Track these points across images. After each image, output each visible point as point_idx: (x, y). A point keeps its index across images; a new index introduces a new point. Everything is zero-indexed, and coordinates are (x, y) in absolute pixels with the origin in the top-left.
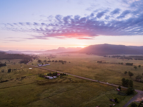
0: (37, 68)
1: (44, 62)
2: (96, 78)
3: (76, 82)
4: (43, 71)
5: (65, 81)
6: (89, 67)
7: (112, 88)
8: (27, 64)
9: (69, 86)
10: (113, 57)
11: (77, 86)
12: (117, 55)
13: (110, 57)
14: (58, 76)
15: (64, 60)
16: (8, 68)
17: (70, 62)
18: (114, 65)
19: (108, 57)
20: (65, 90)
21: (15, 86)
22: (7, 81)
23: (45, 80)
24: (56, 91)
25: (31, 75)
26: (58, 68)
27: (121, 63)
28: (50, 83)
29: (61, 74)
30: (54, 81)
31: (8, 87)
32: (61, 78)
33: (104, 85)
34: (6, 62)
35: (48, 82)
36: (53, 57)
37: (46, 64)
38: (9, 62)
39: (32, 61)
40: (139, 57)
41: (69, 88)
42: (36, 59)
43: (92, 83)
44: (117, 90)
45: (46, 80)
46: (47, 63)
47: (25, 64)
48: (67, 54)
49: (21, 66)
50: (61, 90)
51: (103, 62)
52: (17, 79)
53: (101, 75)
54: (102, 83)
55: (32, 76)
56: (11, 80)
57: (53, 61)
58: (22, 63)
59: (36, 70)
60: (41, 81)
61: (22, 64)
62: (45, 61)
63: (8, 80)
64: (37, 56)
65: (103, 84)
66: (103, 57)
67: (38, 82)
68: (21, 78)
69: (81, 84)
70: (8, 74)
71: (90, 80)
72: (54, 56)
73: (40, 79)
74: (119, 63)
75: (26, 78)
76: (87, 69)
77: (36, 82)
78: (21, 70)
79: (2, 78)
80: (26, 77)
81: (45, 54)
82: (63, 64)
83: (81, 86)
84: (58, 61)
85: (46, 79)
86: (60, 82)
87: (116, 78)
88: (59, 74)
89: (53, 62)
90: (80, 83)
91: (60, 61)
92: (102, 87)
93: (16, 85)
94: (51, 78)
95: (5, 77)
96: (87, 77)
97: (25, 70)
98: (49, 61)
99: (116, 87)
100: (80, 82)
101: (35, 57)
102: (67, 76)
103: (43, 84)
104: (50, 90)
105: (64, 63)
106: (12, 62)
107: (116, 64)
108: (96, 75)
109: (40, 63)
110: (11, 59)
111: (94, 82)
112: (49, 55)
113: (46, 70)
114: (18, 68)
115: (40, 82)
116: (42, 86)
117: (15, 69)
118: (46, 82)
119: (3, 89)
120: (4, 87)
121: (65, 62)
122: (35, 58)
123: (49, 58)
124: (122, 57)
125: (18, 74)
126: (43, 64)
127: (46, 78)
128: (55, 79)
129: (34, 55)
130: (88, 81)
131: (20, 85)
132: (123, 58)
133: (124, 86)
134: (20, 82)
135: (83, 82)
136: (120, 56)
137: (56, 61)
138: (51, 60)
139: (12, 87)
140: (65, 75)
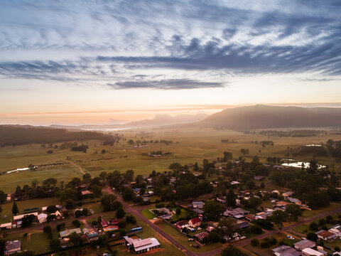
12: (269, 130)
17: (178, 143)
40: (298, 131)
66: (242, 133)
84: (159, 140)
91: (162, 142)
121: (171, 142)
126: (138, 145)
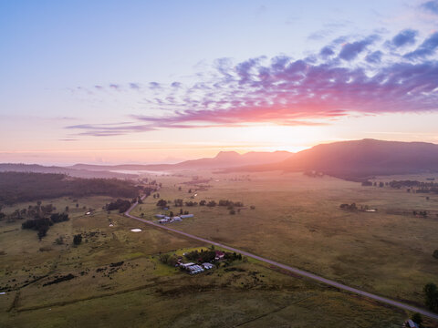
0: (155, 228)
1: (176, 206)
2: (337, 270)
3: (273, 288)
4: (174, 240)
5: (238, 283)
6: (313, 228)
7: (391, 318)
8: (127, 214)
9: (253, 303)
10: (395, 185)
11: (277, 304)
13: (381, 185)
14: (216, 264)
15: (235, 201)
16: (74, 227)
18: (396, 219)
19: (375, 184)
20: (240, 320)
21: (93, 298)
22: (70, 277)
23: (179, 276)
24: (212, 320)
25: (139, 254)
26: (218, 230)
27: (421, 213)
28: (195, 289)
29: (227, 256)
30: (206, 281)
31: (75, 302)
32: (227, 270)
33: (363, 303)
34: (67, 208)
35: (188, 283)
36: (202, 188)
37: (181, 213)
38: (77, 205)
39: (140, 202)
41: (251, 312)
42: (152, 194)
43: (326, 293)
44: (408, 325)
45: (182, 279)
46: (184, 211)
47: (121, 212)
48: (246, 174)
49: (110, 220)
50: (227, 319)
51: (358, 205)
52: (99, 270)
53: (352, 262)
54: (358, 292)
55: (142, 259)
56: (83, 273)
57: (202, 203)
58: (112, 209)
59: (153, 235)
60: (166, 279)
61: (112, 212)
62: (179, 203)
63: (73, 273)
64: (154, 183)
65: (359, 297)
67: (157, 284)
68: (109, 268)
69: (290, 296)
70: (75, 253)
71: (317, 282)
72: (205, 181)
73: (165, 273)
74: (415, 213)
75: (123, 266)
76: (310, 236)
77: (153, 282)
78: (110, 238)
79: (59, 267)
80: (123, 262)
81: (180, 176)
82: (233, 213)
83: (289, 305)
85: (183, 275)
86: (224, 286)
87: (405, 273)
88: (221, 253)
89: (202, 208)
90: (285, 293)
92: (356, 312)
93: (94, 293)
94: (198, 268)
95: (66, 262)
96: (307, 267)
97: (121, 236)
98: (190, 205)
99: (403, 312)
100: (284, 287)
101: (149, 189)
102: (244, 262)
103: (174, 293)
104: (193, 316)
105: (236, 209)
106: (84, 208)
107: (405, 213)
108: (339, 259)
109: (163, 209)
110: (81, 196)
111: (331, 288)
112: (190, 180)
113: (180, 236)
114: (100, 231)
115: (164, 282)
116: (171, 300)
117: (92, 234)
118: (183, 283)
119: (60, 309)
120: (62, 300)
122: (148, 192)
123: (190, 192)
124: (423, 184)
125: (101, 253)
126: (172, 215)
127: (183, 269)
128: (209, 274)
129: (146, 180)
130: (311, 285)
131: (106, 292)
132: (427, 191)
133: (431, 309)
134: (107, 281)
135: (295, 288)
136: (415, 183)
137: (212, 204)
138: (198, 197)
139: (83, 300)
140: (239, 257)
